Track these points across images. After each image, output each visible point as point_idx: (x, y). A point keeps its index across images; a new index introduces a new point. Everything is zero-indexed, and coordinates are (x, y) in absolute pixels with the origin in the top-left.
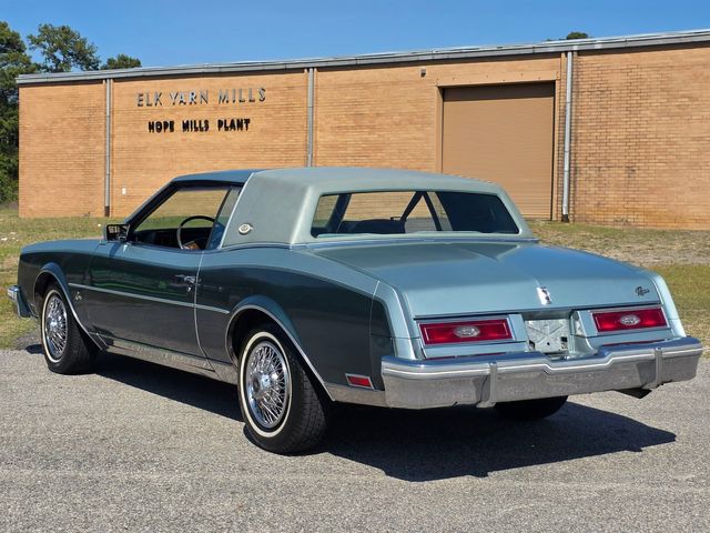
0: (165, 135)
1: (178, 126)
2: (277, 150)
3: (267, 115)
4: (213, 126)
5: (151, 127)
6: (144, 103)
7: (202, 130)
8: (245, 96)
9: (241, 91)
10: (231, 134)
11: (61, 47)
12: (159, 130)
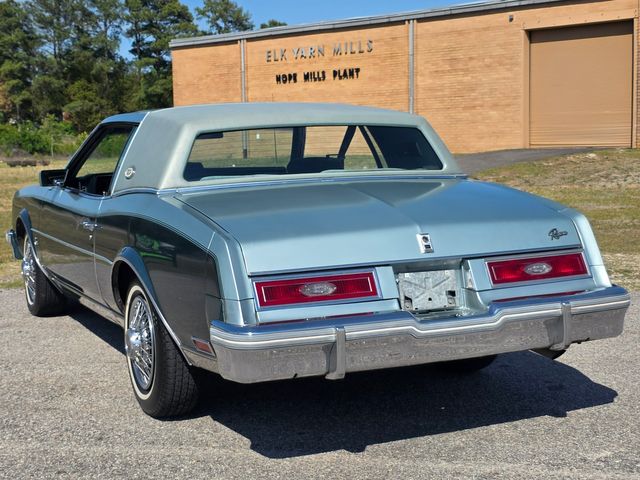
0: (290, 86)
1: (300, 78)
2: (383, 95)
3: (375, 64)
4: (329, 76)
5: (278, 79)
6: (272, 59)
7: (320, 80)
8: (355, 49)
9: (352, 43)
10: (344, 82)
11: (221, 16)
12: (285, 82)
